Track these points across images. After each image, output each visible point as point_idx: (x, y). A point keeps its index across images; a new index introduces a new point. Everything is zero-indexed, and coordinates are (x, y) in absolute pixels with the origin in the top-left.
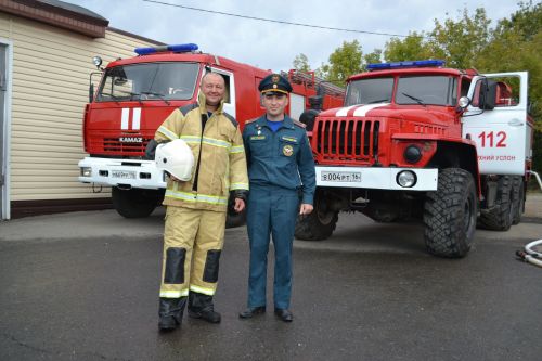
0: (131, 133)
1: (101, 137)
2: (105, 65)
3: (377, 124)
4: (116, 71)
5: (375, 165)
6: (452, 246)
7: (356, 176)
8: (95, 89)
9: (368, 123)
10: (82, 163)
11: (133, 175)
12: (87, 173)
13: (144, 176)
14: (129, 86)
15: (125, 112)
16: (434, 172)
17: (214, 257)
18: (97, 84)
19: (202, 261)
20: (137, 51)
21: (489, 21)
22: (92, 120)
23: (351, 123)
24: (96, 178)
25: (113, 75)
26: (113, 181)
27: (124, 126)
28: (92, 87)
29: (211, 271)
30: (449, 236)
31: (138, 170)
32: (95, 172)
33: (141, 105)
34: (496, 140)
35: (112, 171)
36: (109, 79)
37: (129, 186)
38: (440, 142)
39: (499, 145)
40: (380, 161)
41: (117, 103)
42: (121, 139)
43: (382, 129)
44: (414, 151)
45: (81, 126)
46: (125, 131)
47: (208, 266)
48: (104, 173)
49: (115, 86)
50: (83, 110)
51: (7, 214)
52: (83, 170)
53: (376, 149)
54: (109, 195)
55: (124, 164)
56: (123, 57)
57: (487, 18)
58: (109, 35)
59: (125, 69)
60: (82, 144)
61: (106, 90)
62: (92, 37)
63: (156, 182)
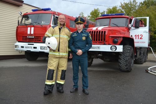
0: (31, 35)
1: (21, 36)
2: (23, 14)
3: (105, 32)
4: (26, 16)
5: (104, 44)
6: (127, 68)
7: (99, 48)
8: (20, 22)
9: (102, 32)
10: (16, 44)
11: (31, 48)
12: (17, 47)
13: (35, 48)
14: (30, 21)
15: (29, 28)
16: (122, 46)
17: (64, 72)
18: (20, 20)
19: (60, 73)
20: (32, 10)
21: (137, 3)
22: (19, 31)
23: (97, 32)
24: (20, 49)
25: (25, 17)
26: (25, 49)
27: (29, 33)
28: (19, 21)
29: (63, 76)
30: (126, 65)
31: (33, 46)
32: (20, 47)
33: (34, 26)
34: (140, 37)
35: (25, 46)
36: (24, 19)
37: (30, 51)
38: (123, 37)
39: (141, 38)
40: (106, 43)
41: (26, 26)
42: (28, 37)
43: (106, 33)
44: (116, 40)
45: (15, 33)
46: (29, 34)
47: (62, 75)
48: (22, 47)
49: (26, 21)
50: (16, 28)
52: (16, 46)
53: (104, 39)
54: (24, 54)
55: (28, 44)
56: (28, 12)
57: (136, 2)
58: (24, 5)
59: (29, 15)
60: (16, 38)
61: (23, 22)
62: (18, 6)
63: (38, 50)
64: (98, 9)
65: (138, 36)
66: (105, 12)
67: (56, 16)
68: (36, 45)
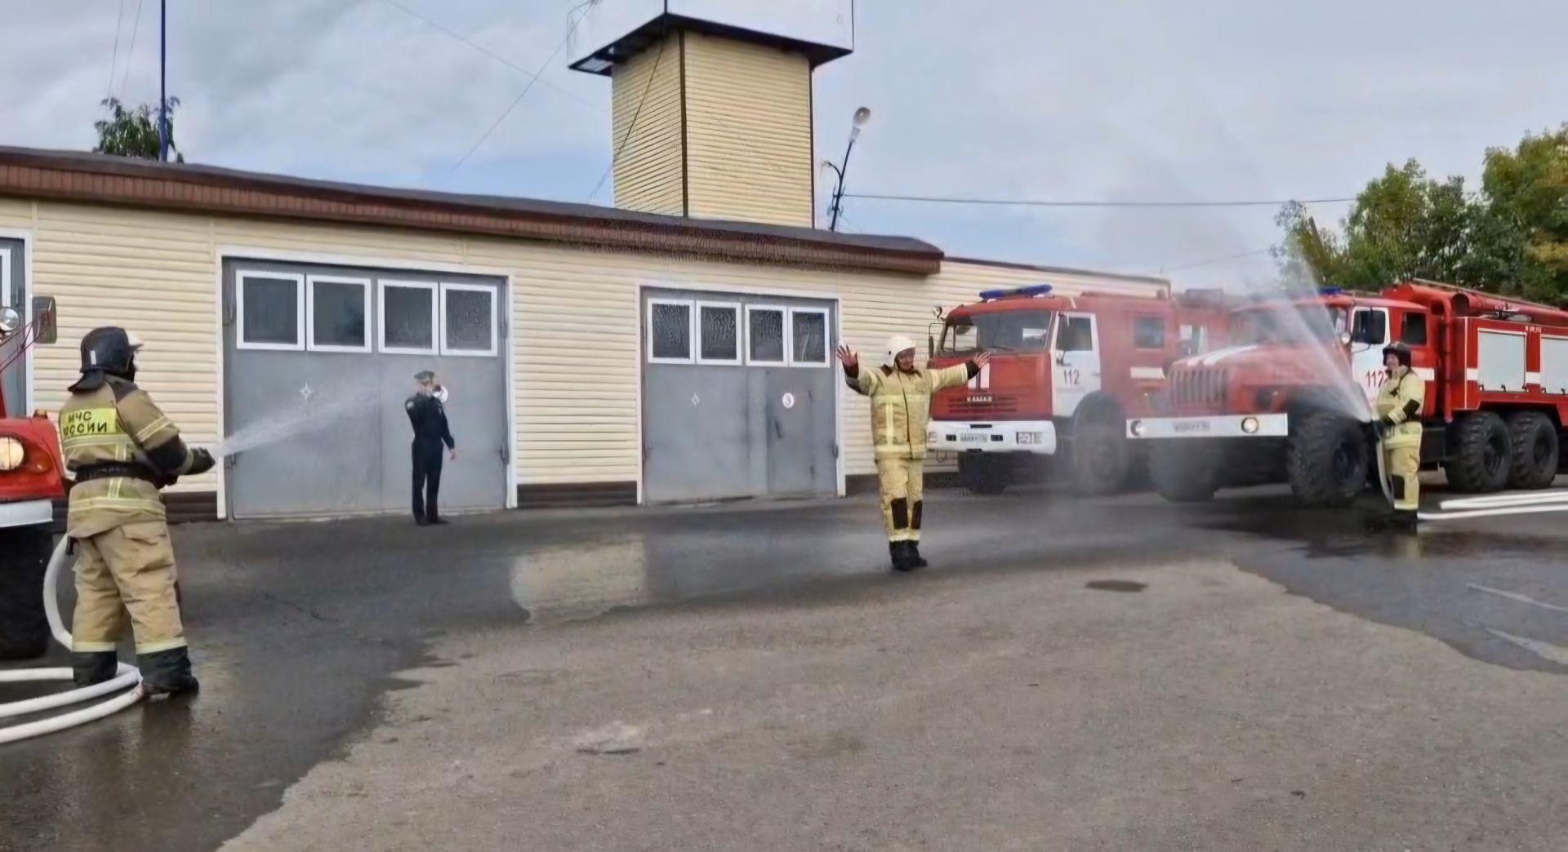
0: (979, 393)
2: (944, 316)
3: (1226, 372)
4: (958, 320)
5: (1223, 414)
8: (936, 344)
9: (1217, 371)
11: (984, 439)
12: (932, 439)
13: (995, 438)
16: (1283, 417)
18: (937, 338)
20: (982, 295)
24: (941, 443)
25: (954, 325)
26: (961, 446)
28: (931, 340)
30: (1313, 482)
31: (988, 432)
32: (941, 438)
35: (963, 435)
36: (951, 330)
37: (980, 450)
40: (1228, 409)
42: (969, 399)
43: (1231, 376)
46: (971, 390)
48: (951, 438)
49: (958, 337)
51: (841, 488)
53: (1226, 397)
54: (955, 469)
55: (973, 426)
56: (965, 304)
58: (945, 266)
59: (972, 318)
61: (948, 344)
62: (920, 274)
63: (1009, 444)
64: (1411, 165)
65: (1374, 374)
66: (1460, 180)
67: (1068, 315)
68: (999, 427)
